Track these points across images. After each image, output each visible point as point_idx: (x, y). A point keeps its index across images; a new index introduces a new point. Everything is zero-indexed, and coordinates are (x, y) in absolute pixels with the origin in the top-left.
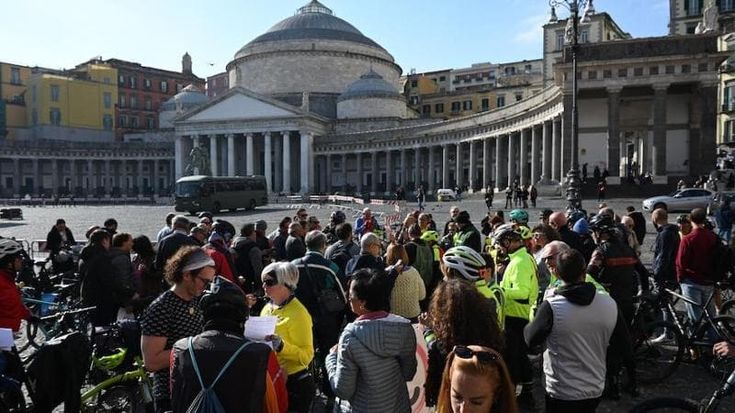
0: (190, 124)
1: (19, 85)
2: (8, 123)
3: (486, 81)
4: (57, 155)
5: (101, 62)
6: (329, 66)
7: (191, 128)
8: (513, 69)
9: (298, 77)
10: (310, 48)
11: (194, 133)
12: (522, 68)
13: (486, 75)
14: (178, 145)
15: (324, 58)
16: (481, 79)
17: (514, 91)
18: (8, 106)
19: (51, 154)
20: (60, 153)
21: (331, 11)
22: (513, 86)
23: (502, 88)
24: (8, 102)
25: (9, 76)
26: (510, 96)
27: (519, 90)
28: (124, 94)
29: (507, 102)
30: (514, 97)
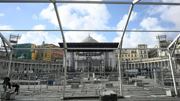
17: (125, 54)
18: (32, 53)
21: (92, 38)
22: (125, 53)
23: (123, 54)
24: (32, 52)
25: (32, 47)
26: (124, 55)
27: (126, 54)
28: (55, 51)
29: (124, 56)
30: (125, 55)
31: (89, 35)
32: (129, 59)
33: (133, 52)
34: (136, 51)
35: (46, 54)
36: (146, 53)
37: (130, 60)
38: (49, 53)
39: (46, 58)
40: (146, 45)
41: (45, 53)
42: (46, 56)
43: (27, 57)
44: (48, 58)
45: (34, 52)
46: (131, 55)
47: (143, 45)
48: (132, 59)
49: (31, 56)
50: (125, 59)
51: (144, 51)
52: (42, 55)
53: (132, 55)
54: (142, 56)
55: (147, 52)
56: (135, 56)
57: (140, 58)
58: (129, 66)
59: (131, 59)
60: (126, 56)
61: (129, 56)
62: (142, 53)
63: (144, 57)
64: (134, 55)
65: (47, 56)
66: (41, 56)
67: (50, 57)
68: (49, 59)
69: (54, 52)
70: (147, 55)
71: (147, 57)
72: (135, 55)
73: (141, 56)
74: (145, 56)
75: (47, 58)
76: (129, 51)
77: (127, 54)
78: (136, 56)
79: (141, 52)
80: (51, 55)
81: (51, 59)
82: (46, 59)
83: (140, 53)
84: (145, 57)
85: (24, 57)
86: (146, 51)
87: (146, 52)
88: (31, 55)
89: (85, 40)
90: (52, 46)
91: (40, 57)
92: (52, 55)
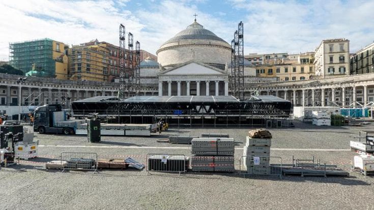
0: (167, 76)
1: (59, 52)
2: (56, 71)
3: (258, 61)
4: (97, 89)
5: (98, 43)
6: (217, 52)
7: (168, 77)
8: (269, 57)
9: (204, 56)
10: (209, 43)
11: (169, 80)
12: (273, 56)
13: (258, 58)
14: (160, 86)
15: (216, 48)
16: (256, 60)
17: (284, 66)
18: (57, 63)
19: (94, 88)
20: (99, 88)
21: (202, 26)
22: (284, 64)
23: (279, 65)
24: (56, 60)
25: (56, 47)
26: (282, 69)
27: (286, 66)
28: (112, 59)
29: (281, 71)
30: (284, 69)
31: (195, 20)
32: (294, 78)
33: (304, 61)
34: (314, 59)
35: (88, 65)
36: (344, 63)
37: (289, 80)
38: (98, 64)
39: (88, 75)
40: (347, 41)
41: (86, 62)
42: (88, 69)
43: (44, 72)
44: (94, 76)
45: (61, 61)
46: (298, 69)
47: (338, 41)
48: (301, 78)
49: (55, 71)
50: (284, 79)
51: (340, 57)
52: (79, 69)
53: (302, 69)
54: (331, 69)
55: (347, 60)
56: (309, 71)
57: (325, 75)
58: (296, 95)
59: (298, 78)
60: (286, 70)
61: (294, 70)
62: (334, 62)
63: (337, 71)
64: (307, 68)
65: (91, 71)
66: (77, 70)
67: (102, 73)
68: (97, 76)
69: (110, 62)
70: (347, 66)
71: (347, 71)
72: (311, 69)
73: (329, 69)
74: (342, 69)
75: (91, 75)
76: (293, 59)
77: (289, 66)
78: (313, 71)
79: (331, 59)
80: (102, 69)
81: (102, 77)
82: (91, 77)
83: (328, 61)
84: (340, 71)
85: (35, 72)
86: (344, 57)
87: (344, 59)
88: (54, 67)
89: (184, 31)
90: (105, 45)
91: (74, 73)
92: (104, 68)
